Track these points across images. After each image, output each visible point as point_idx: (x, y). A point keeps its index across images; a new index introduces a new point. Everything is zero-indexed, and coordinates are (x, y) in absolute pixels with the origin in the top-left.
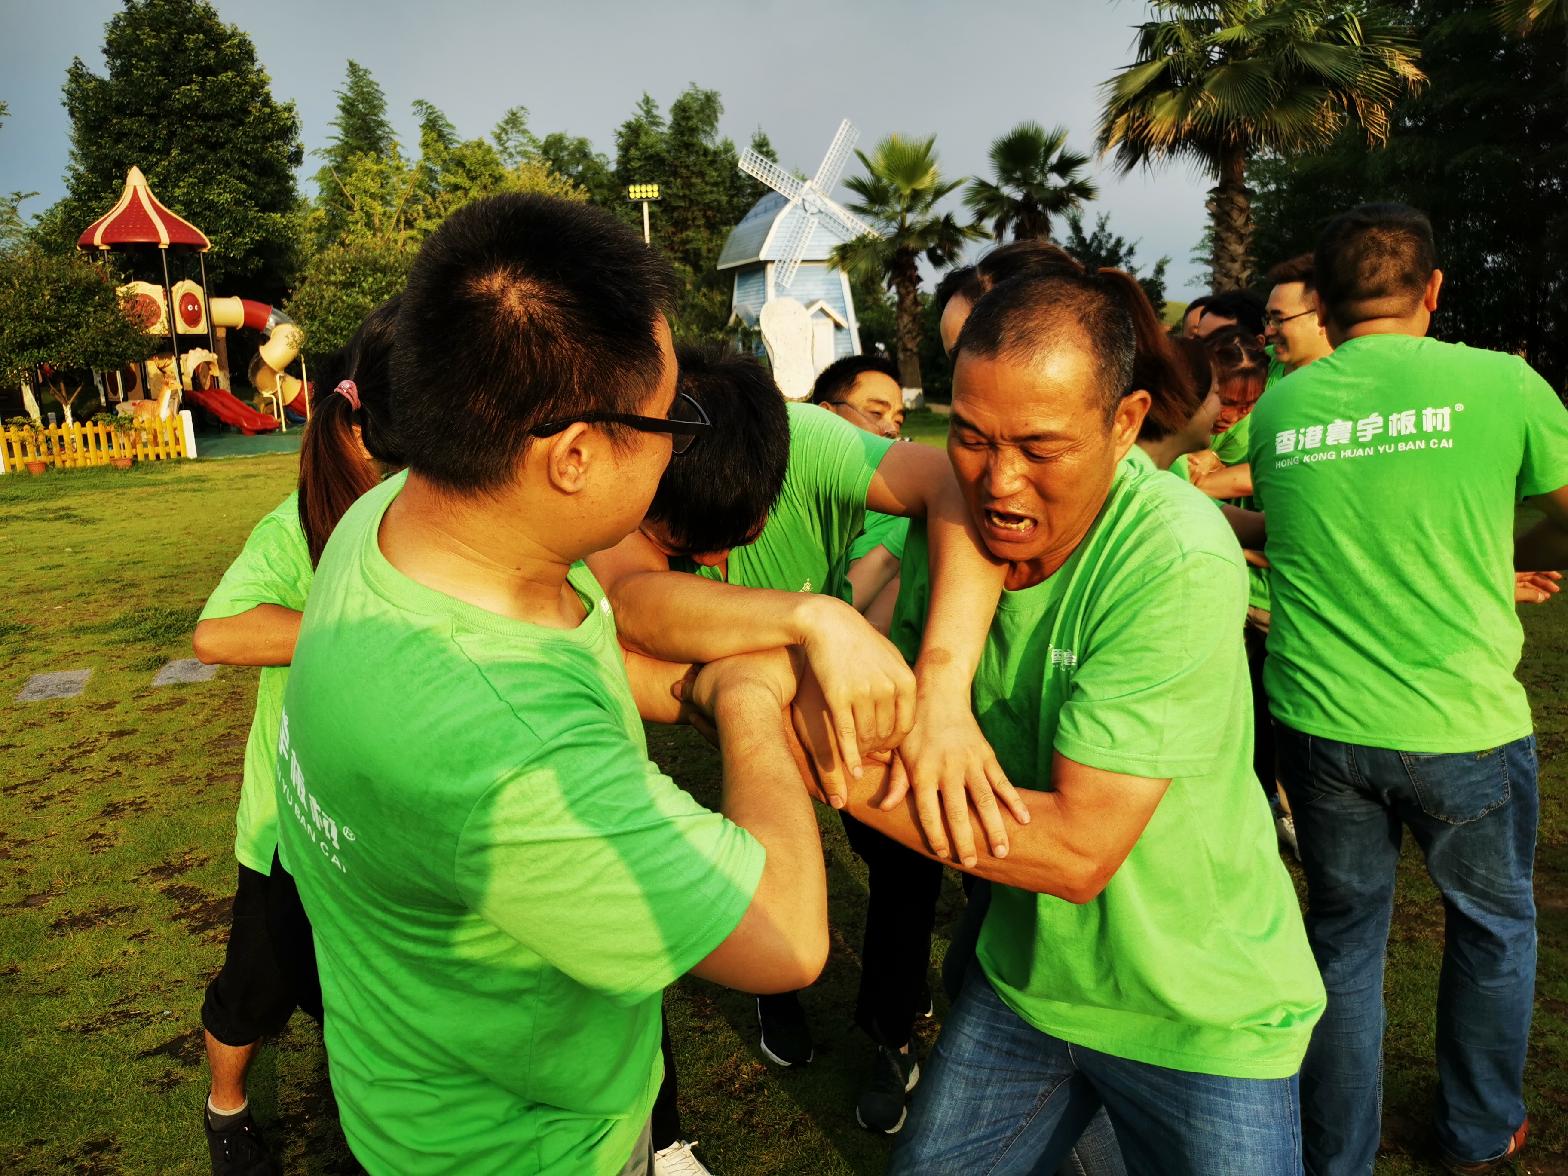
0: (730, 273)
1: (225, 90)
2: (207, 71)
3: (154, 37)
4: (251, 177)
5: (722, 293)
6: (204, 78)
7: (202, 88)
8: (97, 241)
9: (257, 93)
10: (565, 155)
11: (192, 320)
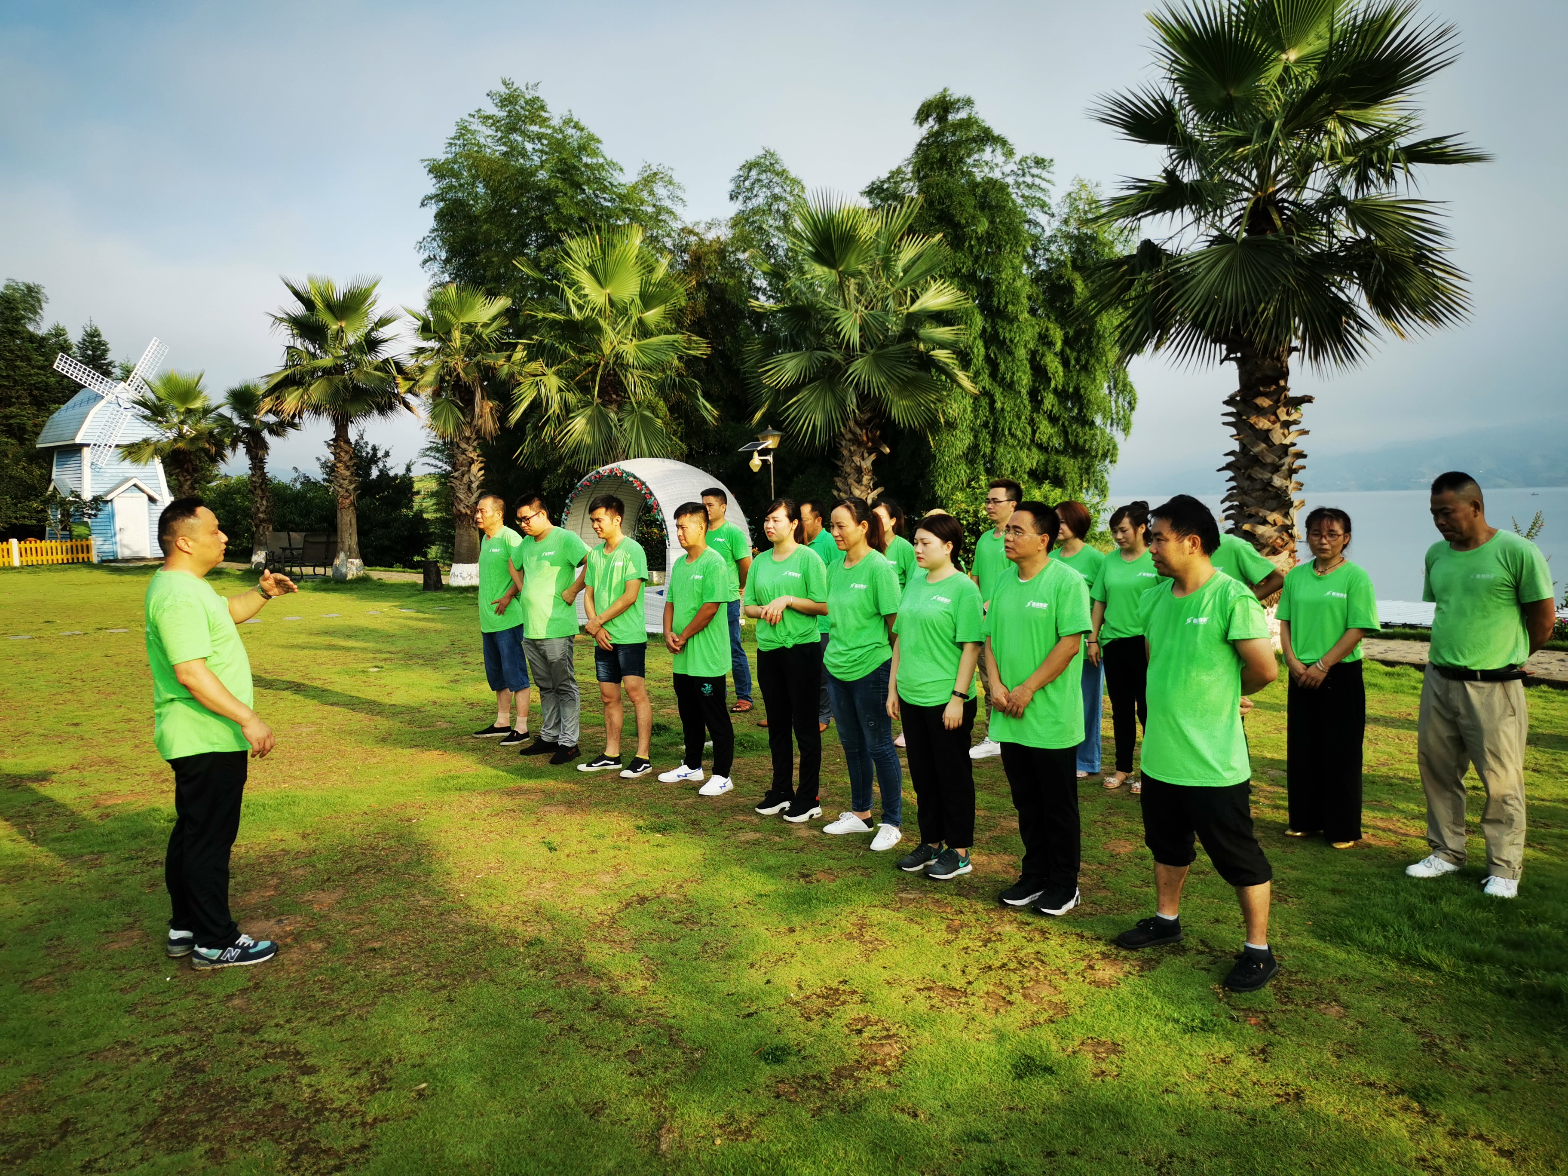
0: (50, 451)
5: (41, 467)
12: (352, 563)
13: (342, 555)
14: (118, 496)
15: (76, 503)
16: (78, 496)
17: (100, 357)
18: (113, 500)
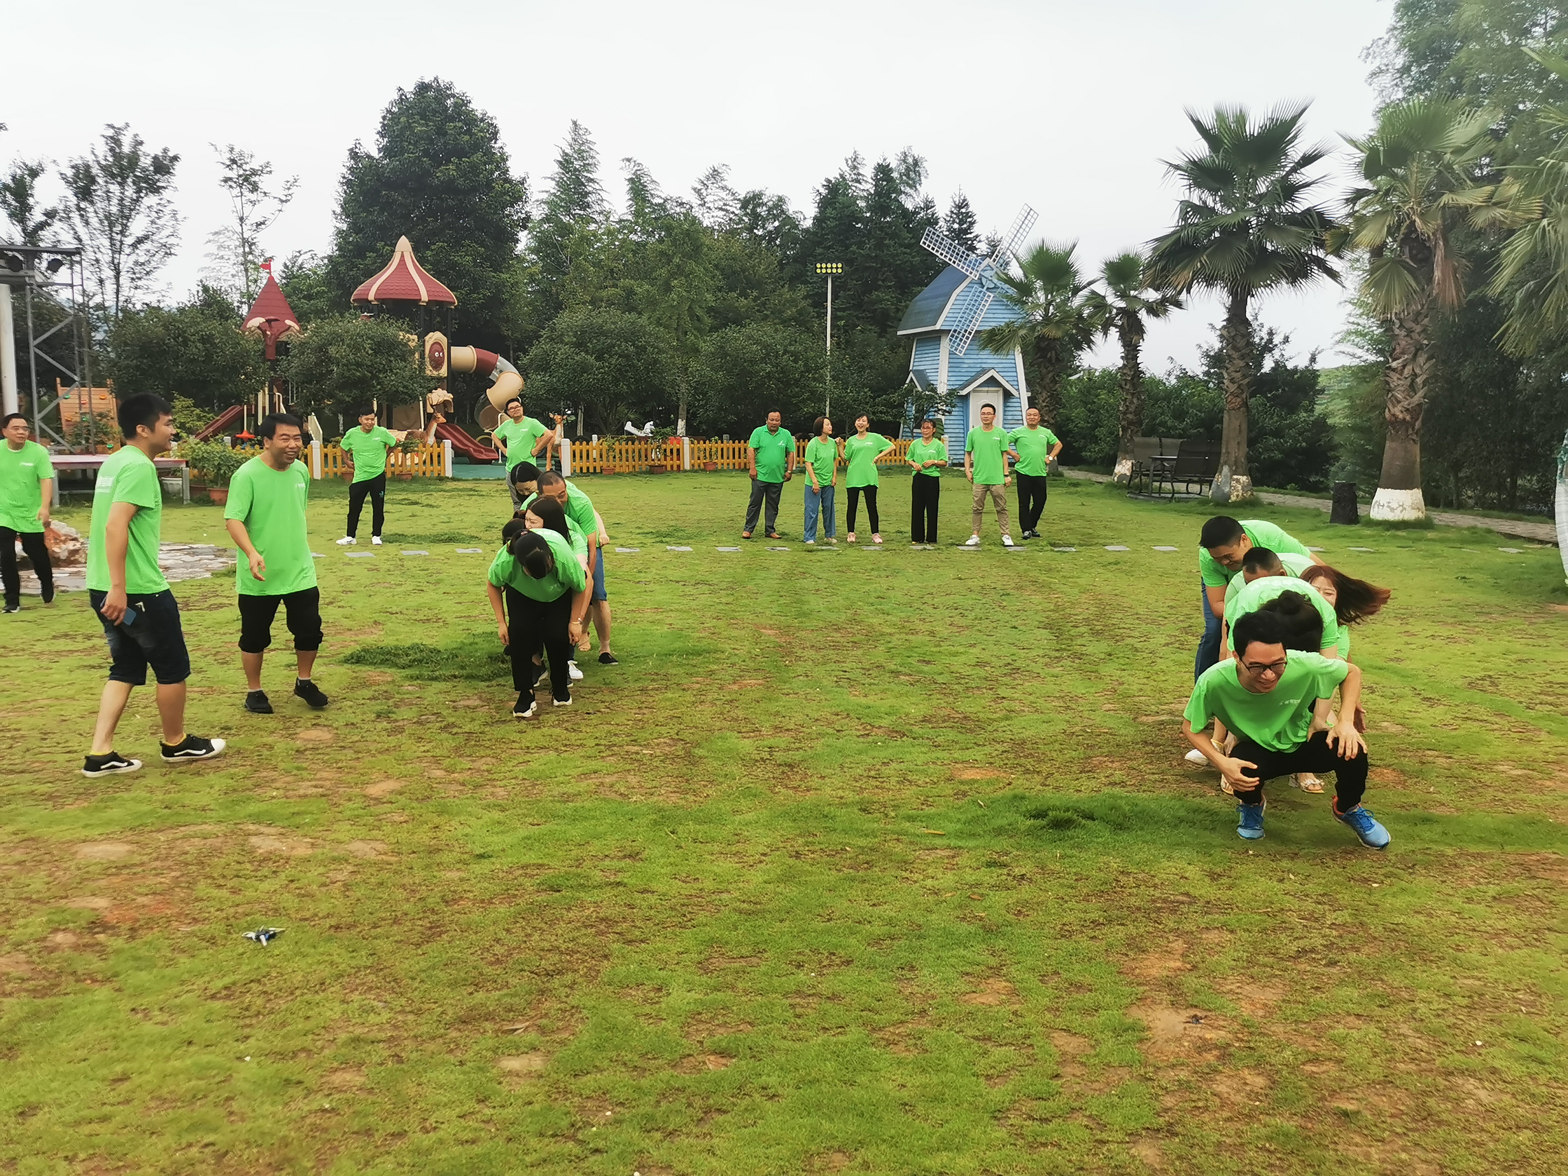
0: (910, 339)
1: (474, 168)
2: (461, 153)
3: (423, 125)
4: (489, 242)
5: (902, 356)
6: (460, 160)
7: (458, 166)
8: (371, 297)
9: (498, 168)
10: (762, 211)
11: (437, 365)
12: (1238, 481)
13: (1226, 469)
14: (974, 391)
15: (932, 397)
16: (934, 390)
17: (966, 231)
18: (968, 395)
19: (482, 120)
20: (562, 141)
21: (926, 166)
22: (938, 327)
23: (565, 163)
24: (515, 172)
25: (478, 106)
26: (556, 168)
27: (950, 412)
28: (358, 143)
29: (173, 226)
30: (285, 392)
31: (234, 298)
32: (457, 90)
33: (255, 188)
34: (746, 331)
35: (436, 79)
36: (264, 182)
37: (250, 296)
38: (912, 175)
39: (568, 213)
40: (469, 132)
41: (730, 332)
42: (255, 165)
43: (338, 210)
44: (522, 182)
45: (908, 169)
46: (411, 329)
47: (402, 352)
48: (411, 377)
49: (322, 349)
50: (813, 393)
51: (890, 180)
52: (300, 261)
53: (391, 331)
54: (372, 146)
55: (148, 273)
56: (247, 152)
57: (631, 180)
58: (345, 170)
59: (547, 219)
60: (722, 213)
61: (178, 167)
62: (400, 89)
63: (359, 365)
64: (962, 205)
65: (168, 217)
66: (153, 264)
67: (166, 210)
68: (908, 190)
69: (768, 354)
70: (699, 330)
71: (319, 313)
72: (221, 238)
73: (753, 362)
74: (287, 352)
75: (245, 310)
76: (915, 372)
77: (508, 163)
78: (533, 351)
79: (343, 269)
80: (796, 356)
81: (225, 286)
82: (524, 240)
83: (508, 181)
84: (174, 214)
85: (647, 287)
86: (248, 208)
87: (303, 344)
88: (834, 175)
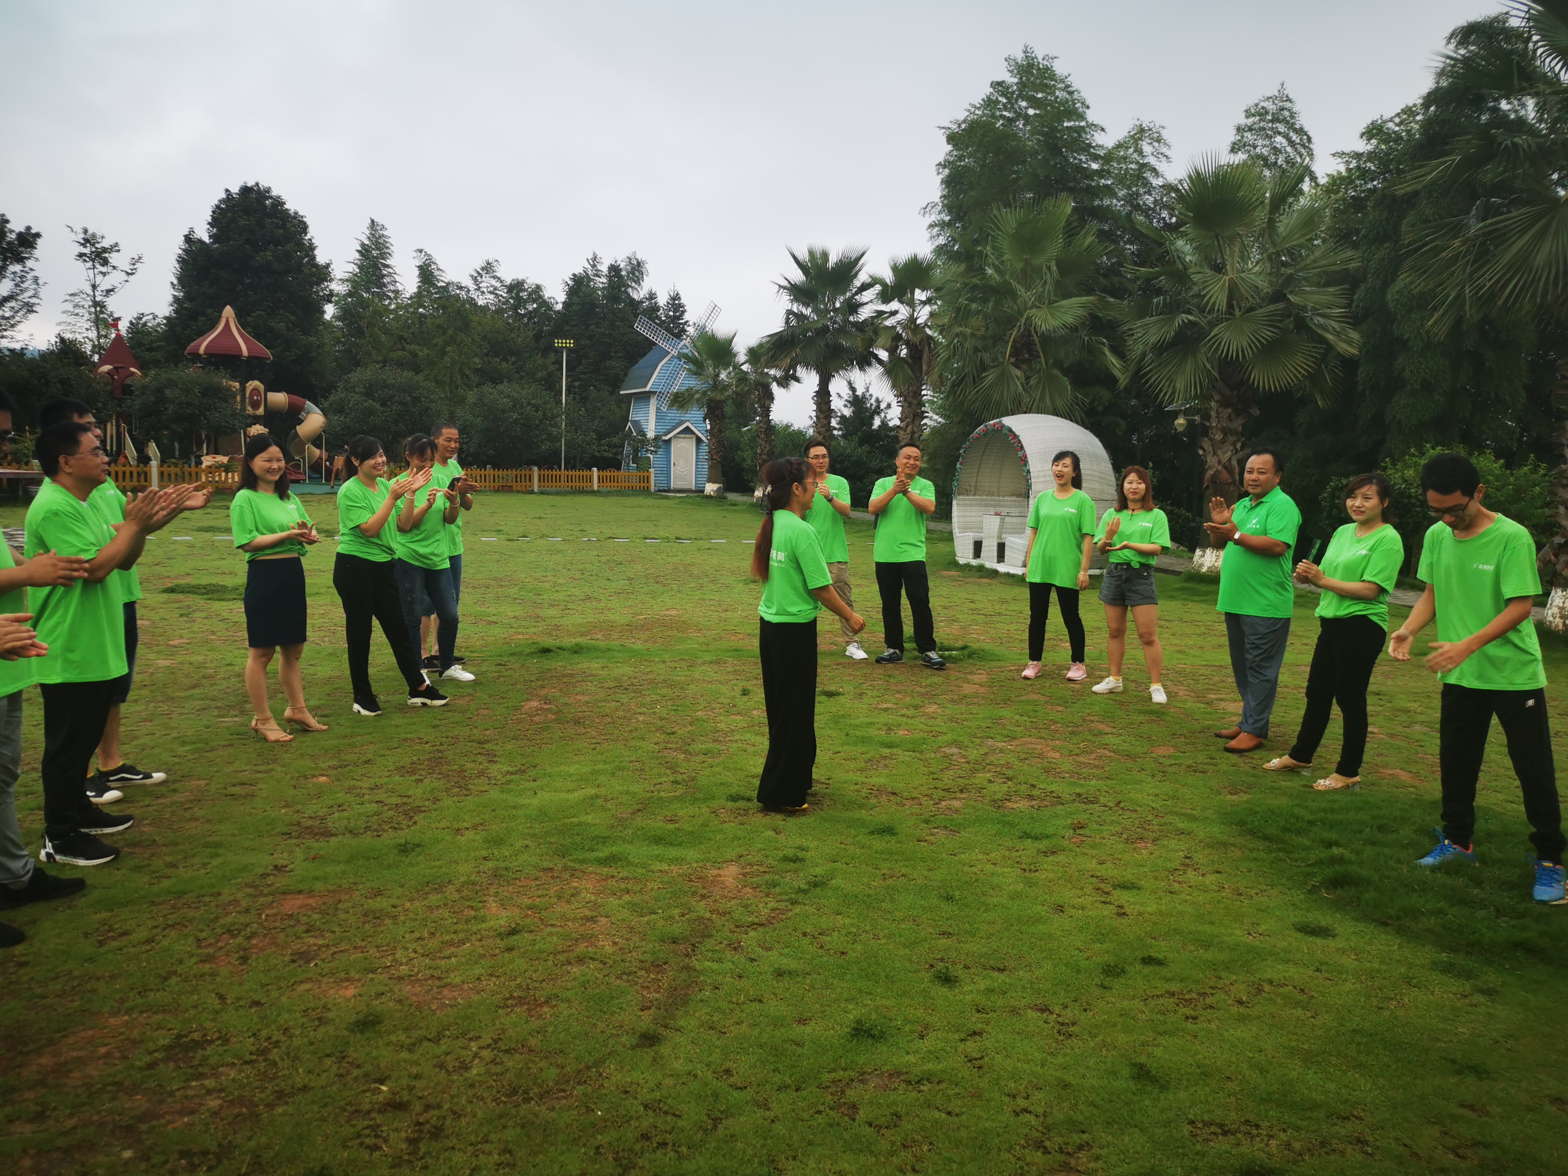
0: (629, 397)
1: (287, 255)
2: (276, 243)
3: (245, 219)
4: (299, 312)
5: (622, 410)
6: (276, 248)
7: (274, 254)
8: (202, 351)
9: (307, 255)
10: (524, 295)
11: (255, 405)
14: (675, 436)
15: (642, 441)
16: (644, 435)
17: (680, 317)
18: (670, 440)
19: (294, 218)
20: (363, 234)
21: (649, 267)
22: (647, 389)
23: (364, 251)
24: (321, 258)
25: (291, 206)
26: (357, 256)
27: (656, 452)
28: (192, 231)
29: (35, 289)
30: (129, 424)
31: (88, 348)
32: (275, 193)
33: (105, 262)
34: (500, 387)
35: (257, 184)
36: (114, 258)
37: (100, 347)
38: (637, 273)
39: (368, 291)
40: (283, 227)
41: (487, 389)
42: (106, 244)
43: (175, 282)
44: (328, 266)
45: (633, 269)
46: (234, 378)
47: (226, 395)
48: (232, 415)
49: (159, 391)
50: (549, 435)
51: (621, 277)
52: (144, 320)
53: (216, 379)
54: (203, 234)
55: (13, 326)
56: (99, 234)
57: (420, 267)
58: (181, 252)
59: (350, 294)
60: (492, 297)
61: (39, 242)
62: (227, 190)
63: (189, 404)
64: (676, 298)
65: (30, 282)
66: (17, 319)
67: (29, 276)
68: (634, 284)
69: (514, 406)
70: (467, 385)
71: (157, 363)
72: (77, 299)
73: (504, 411)
74: (131, 393)
75: (96, 358)
76: (632, 422)
77: (316, 252)
78: (332, 398)
79: (178, 329)
80: (537, 408)
81: (79, 338)
82: (330, 311)
83: (316, 266)
84: (36, 280)
85: (426, 351)
86: (99, 278)
87: (144, 388)
88: (579, 270)
